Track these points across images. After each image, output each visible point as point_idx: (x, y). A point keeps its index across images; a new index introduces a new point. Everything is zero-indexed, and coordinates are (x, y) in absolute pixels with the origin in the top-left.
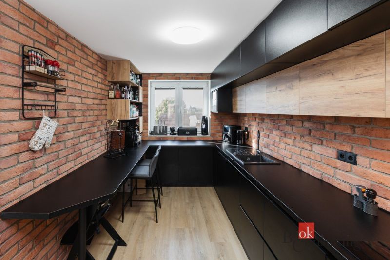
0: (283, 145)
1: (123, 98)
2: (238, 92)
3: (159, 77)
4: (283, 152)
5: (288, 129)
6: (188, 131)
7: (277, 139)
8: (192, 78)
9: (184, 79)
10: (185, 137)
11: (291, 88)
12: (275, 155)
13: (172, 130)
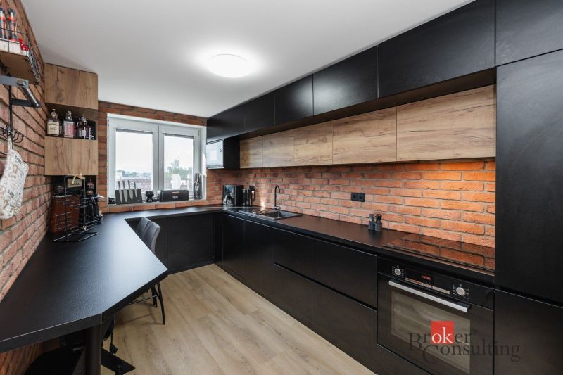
0: (301, 198)
1: (83, 138)
2: (251, 145)
3: (129, 112)
4: (301, 205)
5: (307, 181)
6: (176, 195)
7: (295, 193)
8: (182, 121)
9: (170, 120)
10: (171, 204)
11: (324, 141)
12: (292, 209)
13: (150, 195)
